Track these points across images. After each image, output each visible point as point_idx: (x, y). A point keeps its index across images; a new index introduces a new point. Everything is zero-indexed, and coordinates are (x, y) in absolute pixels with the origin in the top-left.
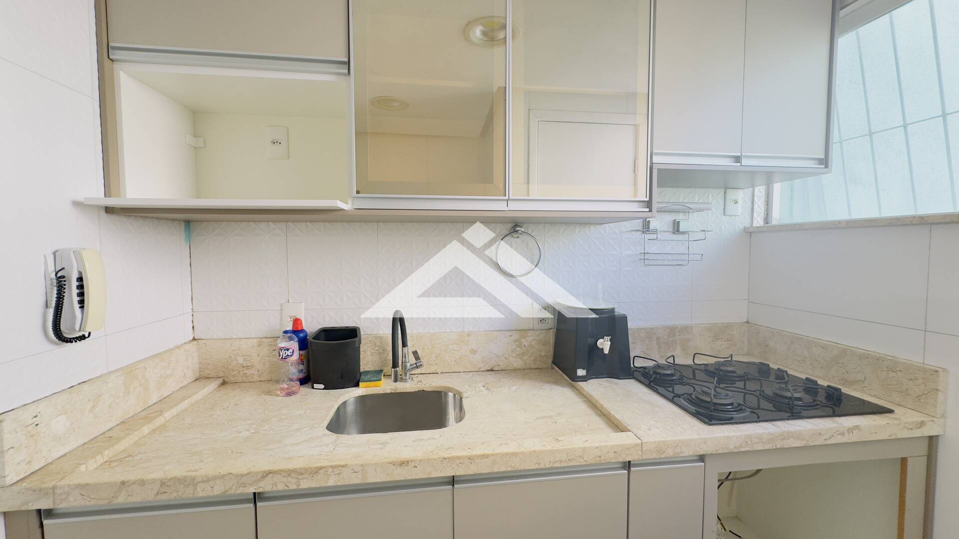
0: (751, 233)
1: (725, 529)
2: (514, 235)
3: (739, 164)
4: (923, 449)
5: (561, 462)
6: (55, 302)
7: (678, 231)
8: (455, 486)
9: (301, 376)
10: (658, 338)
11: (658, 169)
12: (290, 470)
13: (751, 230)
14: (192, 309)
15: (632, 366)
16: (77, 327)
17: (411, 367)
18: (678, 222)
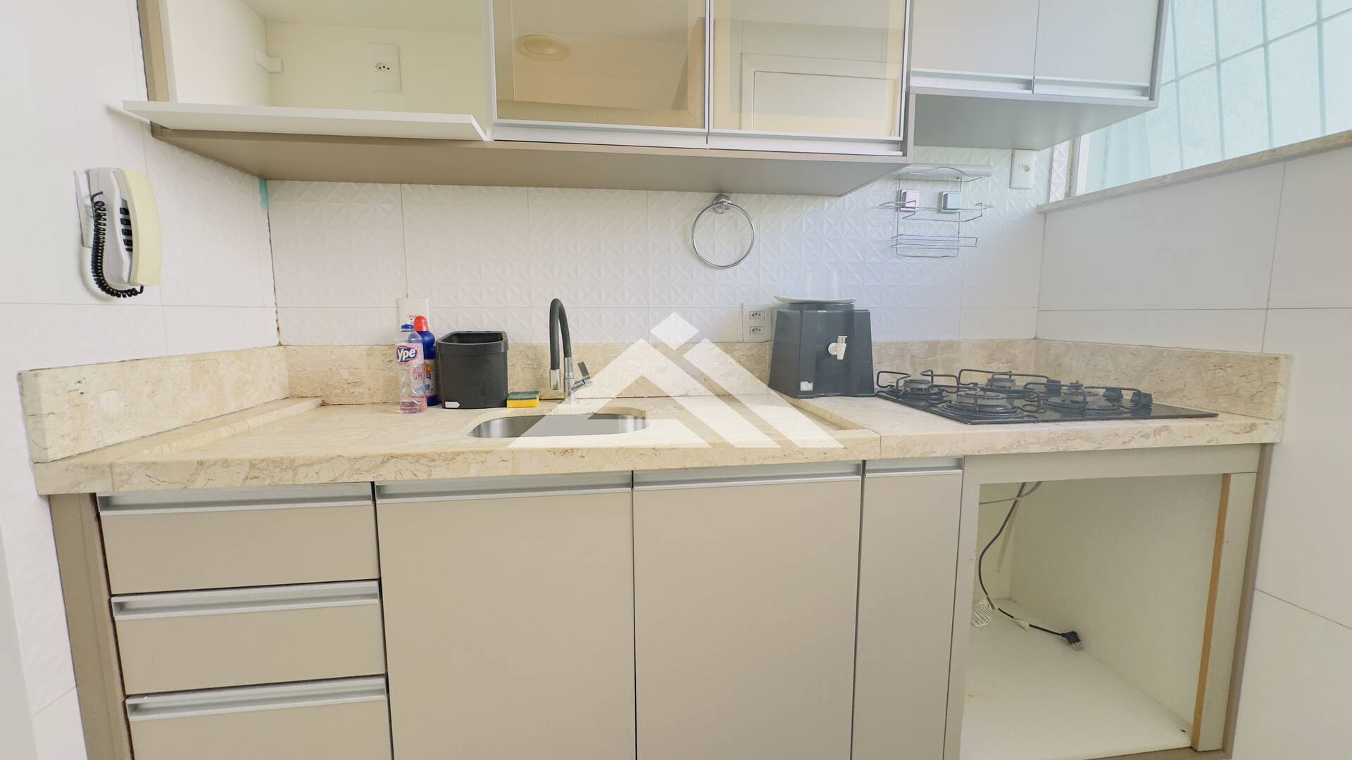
0: (1045, 213)
1: (993, 607)
2: (717, 210)
3: (1030, 92)
4: (1250, 462)
5: (773, 458)
6: (93, 240)
7: (945, 208)
8: (635, 487)
9: (428, 393)
10: (913, 357)
11: (917, 95)
12: (418, 455)
13: (1046, 208)
14: (276, 304)
15: (876, 386)
16: (126, 279)
17: (576, 385)
18: (946, 195)
